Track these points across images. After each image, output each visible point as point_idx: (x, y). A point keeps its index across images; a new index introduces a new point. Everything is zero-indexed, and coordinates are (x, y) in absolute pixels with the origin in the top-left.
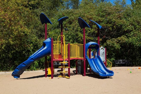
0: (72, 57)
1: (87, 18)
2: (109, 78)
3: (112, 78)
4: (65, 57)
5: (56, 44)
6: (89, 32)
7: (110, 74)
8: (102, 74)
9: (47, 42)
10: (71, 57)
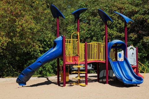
0: (91, 60)
1: (117, 8)
2: (136, 86)
3: (139, 86)
4: (81, 60)
5: (69, 44)
6: (120, 25)
7: (137, 82)
8: (128, 81)
9: (58, 41)
10: (89, 59)
